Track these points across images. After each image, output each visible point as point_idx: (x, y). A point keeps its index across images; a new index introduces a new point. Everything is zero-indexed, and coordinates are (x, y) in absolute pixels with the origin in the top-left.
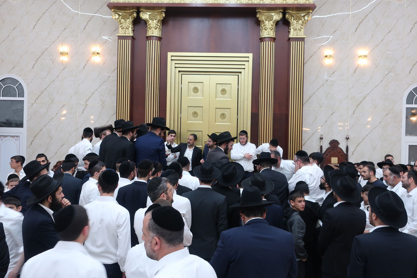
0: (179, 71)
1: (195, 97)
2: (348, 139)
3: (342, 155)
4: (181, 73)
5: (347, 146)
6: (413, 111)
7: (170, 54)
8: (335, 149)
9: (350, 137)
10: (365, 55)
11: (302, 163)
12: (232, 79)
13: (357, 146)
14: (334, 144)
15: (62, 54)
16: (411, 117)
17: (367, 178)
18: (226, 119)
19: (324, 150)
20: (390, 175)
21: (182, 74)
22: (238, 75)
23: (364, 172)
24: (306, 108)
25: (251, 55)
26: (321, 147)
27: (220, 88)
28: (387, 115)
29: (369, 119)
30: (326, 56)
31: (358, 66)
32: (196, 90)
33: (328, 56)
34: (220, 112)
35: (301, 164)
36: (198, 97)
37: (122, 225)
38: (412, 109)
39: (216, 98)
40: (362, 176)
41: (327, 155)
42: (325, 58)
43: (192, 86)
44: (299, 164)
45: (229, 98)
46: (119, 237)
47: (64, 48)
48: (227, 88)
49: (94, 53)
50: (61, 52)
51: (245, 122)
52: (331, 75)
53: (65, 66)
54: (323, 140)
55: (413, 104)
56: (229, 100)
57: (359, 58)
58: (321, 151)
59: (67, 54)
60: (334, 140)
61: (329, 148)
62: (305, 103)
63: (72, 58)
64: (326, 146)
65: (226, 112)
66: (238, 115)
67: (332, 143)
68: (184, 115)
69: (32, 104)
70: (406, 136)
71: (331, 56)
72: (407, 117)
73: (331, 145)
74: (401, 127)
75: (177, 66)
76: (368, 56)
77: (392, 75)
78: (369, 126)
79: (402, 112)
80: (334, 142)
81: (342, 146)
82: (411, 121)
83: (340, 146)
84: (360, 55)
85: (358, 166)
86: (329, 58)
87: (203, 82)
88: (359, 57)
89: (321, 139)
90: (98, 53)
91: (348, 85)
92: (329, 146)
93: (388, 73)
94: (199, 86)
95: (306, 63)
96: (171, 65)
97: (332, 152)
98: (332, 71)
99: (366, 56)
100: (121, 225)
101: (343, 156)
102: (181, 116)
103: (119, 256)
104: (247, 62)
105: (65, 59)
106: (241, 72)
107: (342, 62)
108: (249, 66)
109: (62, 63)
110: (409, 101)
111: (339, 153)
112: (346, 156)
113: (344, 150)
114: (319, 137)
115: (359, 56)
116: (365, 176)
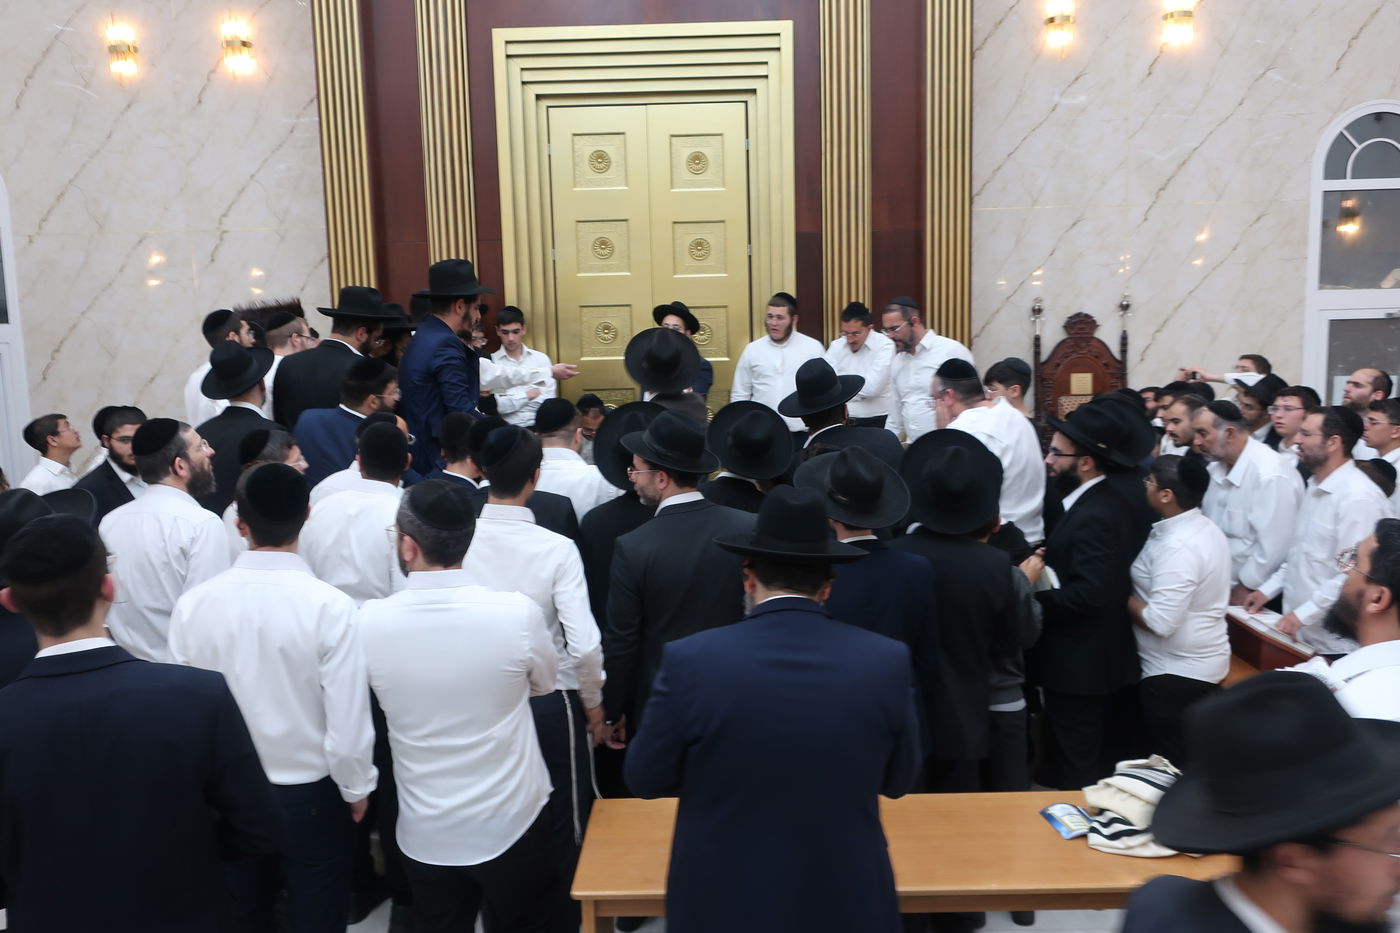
0: (539, 97)
1: (599, 186)
2: (1125, 308)
3: (1105, 365)
4: (545, 103)
5: (1125, 332)
6: (1349, 204)
7: (500, 35)
8: (1083, 345)
9: (1133, 302)
10: (1186, 9)
11: (962, 401)
12: (724, 116)
13: (1157, 331)
14: (1081, 326)
15: (116, 50)
16: (1340, 224)
17: (1186, 441)
18: (710, 262)
19: (1046, 352)
20: (1216, 425)
21: (548, 107)
22: (746, 102)
23: (1176, 421)
24: (984, 207)
25: (786, 27)
26: (1037, 340)
27: (685, 149)
28: (1259, 219)
29: (1202, 237)
30: (1052, 20)
31: (1161, 52)
32: (600, 159)
33: (1057, 21)
34: (688, 235)
35: (958, 406)
36: (611, 185)
37: (335, 650)
38: (1345, 194)
39: (672, 188)
40: (1172, 435)
41: (1058, 365)
42: (1045, 27)
43: (587, 147)
44: (950, 407)
45: (718, 186)
46: (329, 690)
47: (120, 30)
48: (708, 149)
49: (230, 44)
50: (113, 43)
51: (776, 266)
52: (1069, 86)
53: (131, 96)
54: (1043, 317)
55: (1345, 178)
56: (718, 193)
57: (1164, 22)
58: (1037, 353)
59: (136, 49)
60: (1078, 315)
61: (1063, 342)
62: (982, 189)
63: (154, 65)
64: (1052, 334)
65: (710, 235)
66: (750, 242)
67: (1075, 323)
68: (565, 252)
69: (30, 236)
70: (1321, 288)
71: (1066, 19)
72: (1325, 225)
73: (1069, 334)
74: (1306, 258)
75: (529, 76)
76: (1194, 14)
77: (1278, 78)
78: (1198, 262)
79: (1308, 206)
80: (1081, 322)
81: (1108, 335)
82: (1341, 238)
83: (1100, 334)
84: (1169, 11)
85: (1156, 399)
86: (1061, 25)
87: (623, 133)
88: (1165, 17)
89: (1037, 311)
90: (244, 44)
91: (1126, 119)
92: (1061, 335)
93: (1264, 74)
94: (610, 147)
95: (979, 49)
96: (505, 76)
97: (1075, 356)
98: (1074, 72)
99: (1188, 14)
100: (331, 648)
101: (1110, 368)
102: (554, 256)
103: (333, 754)
104: (774, 54)
105: (126, 69)
106: (753, 91)
107: (1107, 37)
108: (781, 68)
109: (120, 84)
110: (1334, 170)
111: (1096, 357)
112: (1119, 366)
113: (1115, 349)
114: (1029, 304)
115: (1164, 13)
116: (1180, 435)
